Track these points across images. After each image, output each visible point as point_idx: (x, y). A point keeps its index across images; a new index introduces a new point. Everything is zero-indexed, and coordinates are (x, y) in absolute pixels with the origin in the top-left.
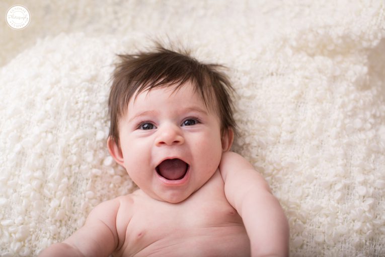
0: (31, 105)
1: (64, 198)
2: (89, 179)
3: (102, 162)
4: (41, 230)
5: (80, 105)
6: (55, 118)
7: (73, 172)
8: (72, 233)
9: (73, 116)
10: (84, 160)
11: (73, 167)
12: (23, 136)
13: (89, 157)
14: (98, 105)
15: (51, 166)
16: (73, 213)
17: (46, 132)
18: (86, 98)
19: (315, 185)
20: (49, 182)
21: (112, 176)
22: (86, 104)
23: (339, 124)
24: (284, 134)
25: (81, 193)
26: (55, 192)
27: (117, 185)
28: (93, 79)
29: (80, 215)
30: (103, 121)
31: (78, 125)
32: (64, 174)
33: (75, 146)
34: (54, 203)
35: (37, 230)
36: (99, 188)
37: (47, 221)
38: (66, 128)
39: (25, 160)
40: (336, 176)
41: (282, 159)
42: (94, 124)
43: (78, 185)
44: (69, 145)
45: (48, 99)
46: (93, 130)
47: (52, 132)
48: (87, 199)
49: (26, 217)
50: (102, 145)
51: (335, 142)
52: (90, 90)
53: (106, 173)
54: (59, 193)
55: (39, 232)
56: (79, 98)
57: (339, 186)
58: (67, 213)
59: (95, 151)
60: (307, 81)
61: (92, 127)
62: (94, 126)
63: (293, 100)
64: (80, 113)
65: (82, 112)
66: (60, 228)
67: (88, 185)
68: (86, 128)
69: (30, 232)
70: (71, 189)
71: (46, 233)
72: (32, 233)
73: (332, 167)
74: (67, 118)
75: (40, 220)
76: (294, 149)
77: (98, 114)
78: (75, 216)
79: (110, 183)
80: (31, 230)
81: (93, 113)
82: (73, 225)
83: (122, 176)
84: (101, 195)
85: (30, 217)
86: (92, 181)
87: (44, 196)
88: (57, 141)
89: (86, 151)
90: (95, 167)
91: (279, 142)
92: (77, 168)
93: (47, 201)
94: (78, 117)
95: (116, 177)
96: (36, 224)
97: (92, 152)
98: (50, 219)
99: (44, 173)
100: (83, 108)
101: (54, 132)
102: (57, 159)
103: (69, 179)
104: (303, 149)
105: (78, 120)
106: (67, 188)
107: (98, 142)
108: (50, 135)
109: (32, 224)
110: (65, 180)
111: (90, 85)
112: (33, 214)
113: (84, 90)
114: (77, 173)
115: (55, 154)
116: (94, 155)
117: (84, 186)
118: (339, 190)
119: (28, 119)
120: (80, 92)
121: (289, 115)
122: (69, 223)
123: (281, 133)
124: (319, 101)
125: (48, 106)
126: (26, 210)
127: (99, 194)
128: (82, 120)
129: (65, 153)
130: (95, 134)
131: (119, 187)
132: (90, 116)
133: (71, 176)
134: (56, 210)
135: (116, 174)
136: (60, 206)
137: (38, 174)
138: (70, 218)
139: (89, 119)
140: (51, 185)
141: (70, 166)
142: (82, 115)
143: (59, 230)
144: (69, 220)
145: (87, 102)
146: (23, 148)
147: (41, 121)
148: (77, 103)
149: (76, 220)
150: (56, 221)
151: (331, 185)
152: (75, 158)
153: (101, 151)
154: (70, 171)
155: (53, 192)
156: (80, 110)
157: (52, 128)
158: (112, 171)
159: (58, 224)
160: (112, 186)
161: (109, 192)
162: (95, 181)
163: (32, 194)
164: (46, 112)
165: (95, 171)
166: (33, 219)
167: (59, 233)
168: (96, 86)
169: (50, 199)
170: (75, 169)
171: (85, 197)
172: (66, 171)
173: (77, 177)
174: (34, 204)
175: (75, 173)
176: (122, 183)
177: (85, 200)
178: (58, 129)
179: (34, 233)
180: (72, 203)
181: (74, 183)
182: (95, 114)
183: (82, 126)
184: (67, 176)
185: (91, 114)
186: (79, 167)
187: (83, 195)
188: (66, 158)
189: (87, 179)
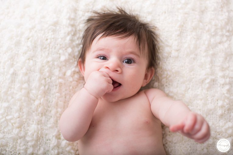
0: (18, 44)
1: (42, 100)
2: (57, 85)
3: (64, 74)
4: (30, 120)
5: (49, 41)
6: (34, 50)
7: (47, 82)
8: (49, 119)
9: (45, 48)
10: (53, 74)
11: (47, 79)
12: (15, 63)
13: (56, 72)
14: (60, 40)
15: (33, 80)
16: (49, 107)
17: (29, 59)
18: (53, 36)
19: (193, 82)
20: (33, 90)
21: (71, 82)
22: (52, 40)
23: (206, 43)
24: (173, 52)
25: (53, 94)
26: (37, 96)
27: (74, 87)
28: (56, 24)
29: (53, 108)
30: (64, 49)
31: (49, 54)
32: (42, 84)
33: (46, 66)
34: (37, 102)
35: (28, 120)
36: (64, 90)
37: (34, 114)
38: (41, 56)
39: (17, 78)
40: (205, 75)
41: (173, 67)
42: (58, 51)
43: (50, 90)
44: (43, 66)
45: (28, 39)
46: (58, 55)
47: (32, 59)
48: (56, 98)
49: (21, 113)
50: (64, 64)
51: (204, 54)
52: (54, 31)
53: (68, 80)
54: (39, 96)
55: (29, 121)
56: (48, 36)
57: (208, 81)
58: (45, 108)
59: (60, 68)
60: (186, 15)
61: (58, 53)
62: (59, 53)
63: (178, 29)
64: (49, 46)
65: (51, 45)
66: (42, 118)
67: (57, 89)
68: (54, 54)
69: (24, 121)
70: (46, 93)
71: (33, 122)
72: (24, 122)
73: (203, 70)
74: (41, 50)
75: (29, 114)
76: (179, 61)
77: (61, 45)
78: (50, 109)
79: (70, 86)
80: (24, 120)
81: (57, 45)
82: (49, 115)
83: (77, 81)
84: (65, 94)
85: (23, 113)
86: (59, 86)
87: (31, 99)
88: (36, 64)
89: (55, 68)
90: (60, 78)
91: (170, 57)
92: (49, 80)
93: (33, 102)
94: (48, 48)
95: (73, 82)
96: (27, 116)
97: (58, 69)
98: (35, 112)
99: (29, 85)
100: (51, 43)
101: (34, 59)
102: (37, 75)
103: (45, 87)
104: (185, 61)
105: (48, 50)
106: (44, 92)
107: (61, 62)
108: (31, 61)
109: (25, 117)
110: (42, 88)
111: (54, 28)
112: (25, 110)
113: (50, 31)
114: (50, 83)
115: (35, 73)
116: (60, 71)
117: (54, 90)
118: (208, 83)
119: (17, 53)
120: (48, 33)
121: (176, 40)
122: (47, 113)
123: (172, 51)
124: (195, 29)
125: (29, 44)
126: (21, 109)
127: (64, 94)
128: (51, 50)
129: (41, 72)
130: (60, 58)
131: (76, 88)
132: (55, 47)
133: (46, 85)
134: (39, 107)
135: (73, 80)
136: (40, 104)
137: (25, 85)
138: (47, 110)
139: (55, 49)
140: (34, 92)
141: (45, 79)
142: (51, 47)
143: (41, 119)
144: (47, 112)
145: (53, 38)
146: (15, 71)
147: (25, 53)
148: (47, 40)
149: (51, 111)
150: (39, 113)
151: (203, 81)
152: (47, 74)
153: (64, 67)
154: (45, 82)
155: (36, 96)
156: (49, 44)
157: (33, 57)
158: (71, 79)
159: (40, 115)
160: (71, 88)
161: (70, 91)
162: (61, 86)
163: (23, 98)
164: (28, 47)
165: (60, 80)
166: (25, 113)
167: (41, 120)
168: (58, 28)
169: (34, 100)
170: (48, 80)
171: (55, 97)
172: (43, 82)
173: (50, 85)
174: (25, 104)
175: (48, 83)
176: (77, 85)
177: (55, 98)
178: (36, 57)
179: (26, 122)
180: (47, 101)
181: (48, 89)
182: (59, 45)
183: (51, 54)
184: (44, 85)
185: (56, 46)
186: (51, 79)
187: (54, 95)
188: (42, 74)
189: (56, 86)
